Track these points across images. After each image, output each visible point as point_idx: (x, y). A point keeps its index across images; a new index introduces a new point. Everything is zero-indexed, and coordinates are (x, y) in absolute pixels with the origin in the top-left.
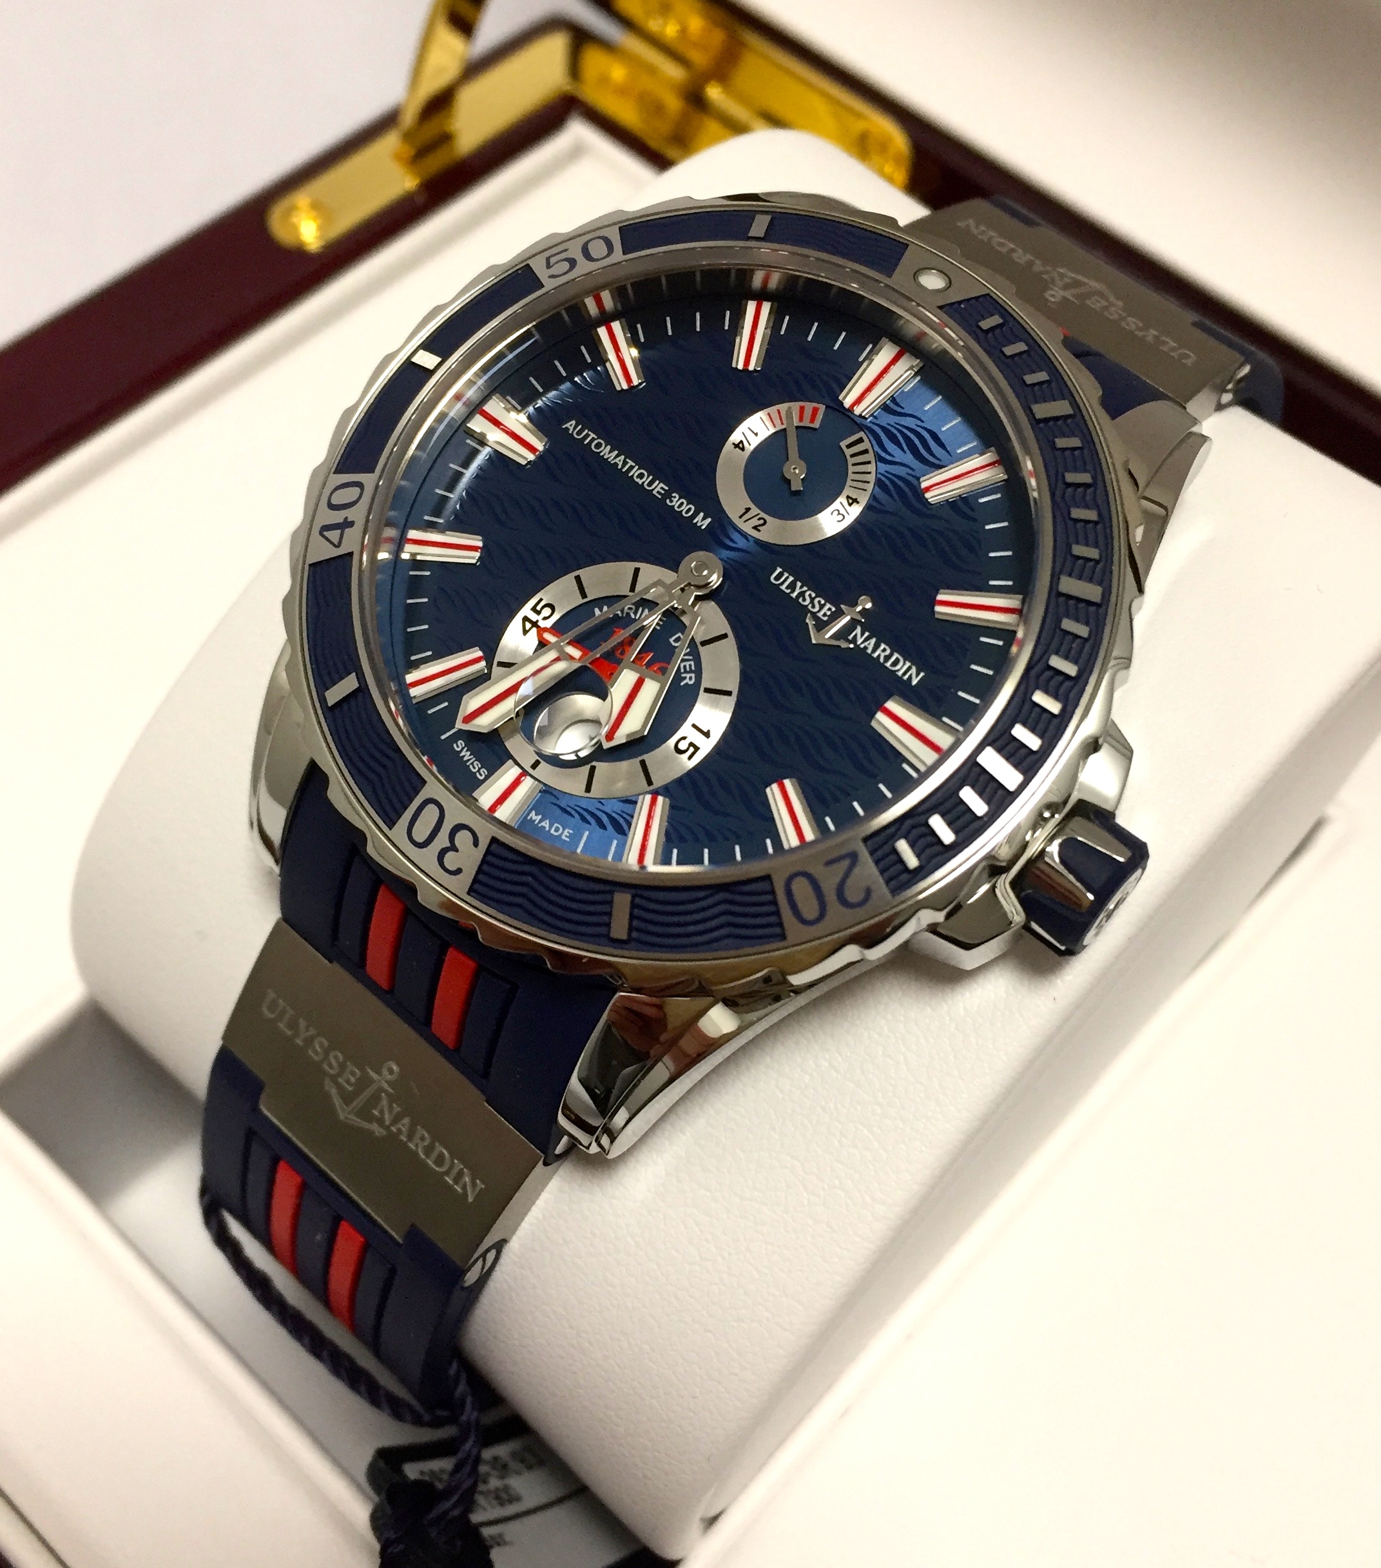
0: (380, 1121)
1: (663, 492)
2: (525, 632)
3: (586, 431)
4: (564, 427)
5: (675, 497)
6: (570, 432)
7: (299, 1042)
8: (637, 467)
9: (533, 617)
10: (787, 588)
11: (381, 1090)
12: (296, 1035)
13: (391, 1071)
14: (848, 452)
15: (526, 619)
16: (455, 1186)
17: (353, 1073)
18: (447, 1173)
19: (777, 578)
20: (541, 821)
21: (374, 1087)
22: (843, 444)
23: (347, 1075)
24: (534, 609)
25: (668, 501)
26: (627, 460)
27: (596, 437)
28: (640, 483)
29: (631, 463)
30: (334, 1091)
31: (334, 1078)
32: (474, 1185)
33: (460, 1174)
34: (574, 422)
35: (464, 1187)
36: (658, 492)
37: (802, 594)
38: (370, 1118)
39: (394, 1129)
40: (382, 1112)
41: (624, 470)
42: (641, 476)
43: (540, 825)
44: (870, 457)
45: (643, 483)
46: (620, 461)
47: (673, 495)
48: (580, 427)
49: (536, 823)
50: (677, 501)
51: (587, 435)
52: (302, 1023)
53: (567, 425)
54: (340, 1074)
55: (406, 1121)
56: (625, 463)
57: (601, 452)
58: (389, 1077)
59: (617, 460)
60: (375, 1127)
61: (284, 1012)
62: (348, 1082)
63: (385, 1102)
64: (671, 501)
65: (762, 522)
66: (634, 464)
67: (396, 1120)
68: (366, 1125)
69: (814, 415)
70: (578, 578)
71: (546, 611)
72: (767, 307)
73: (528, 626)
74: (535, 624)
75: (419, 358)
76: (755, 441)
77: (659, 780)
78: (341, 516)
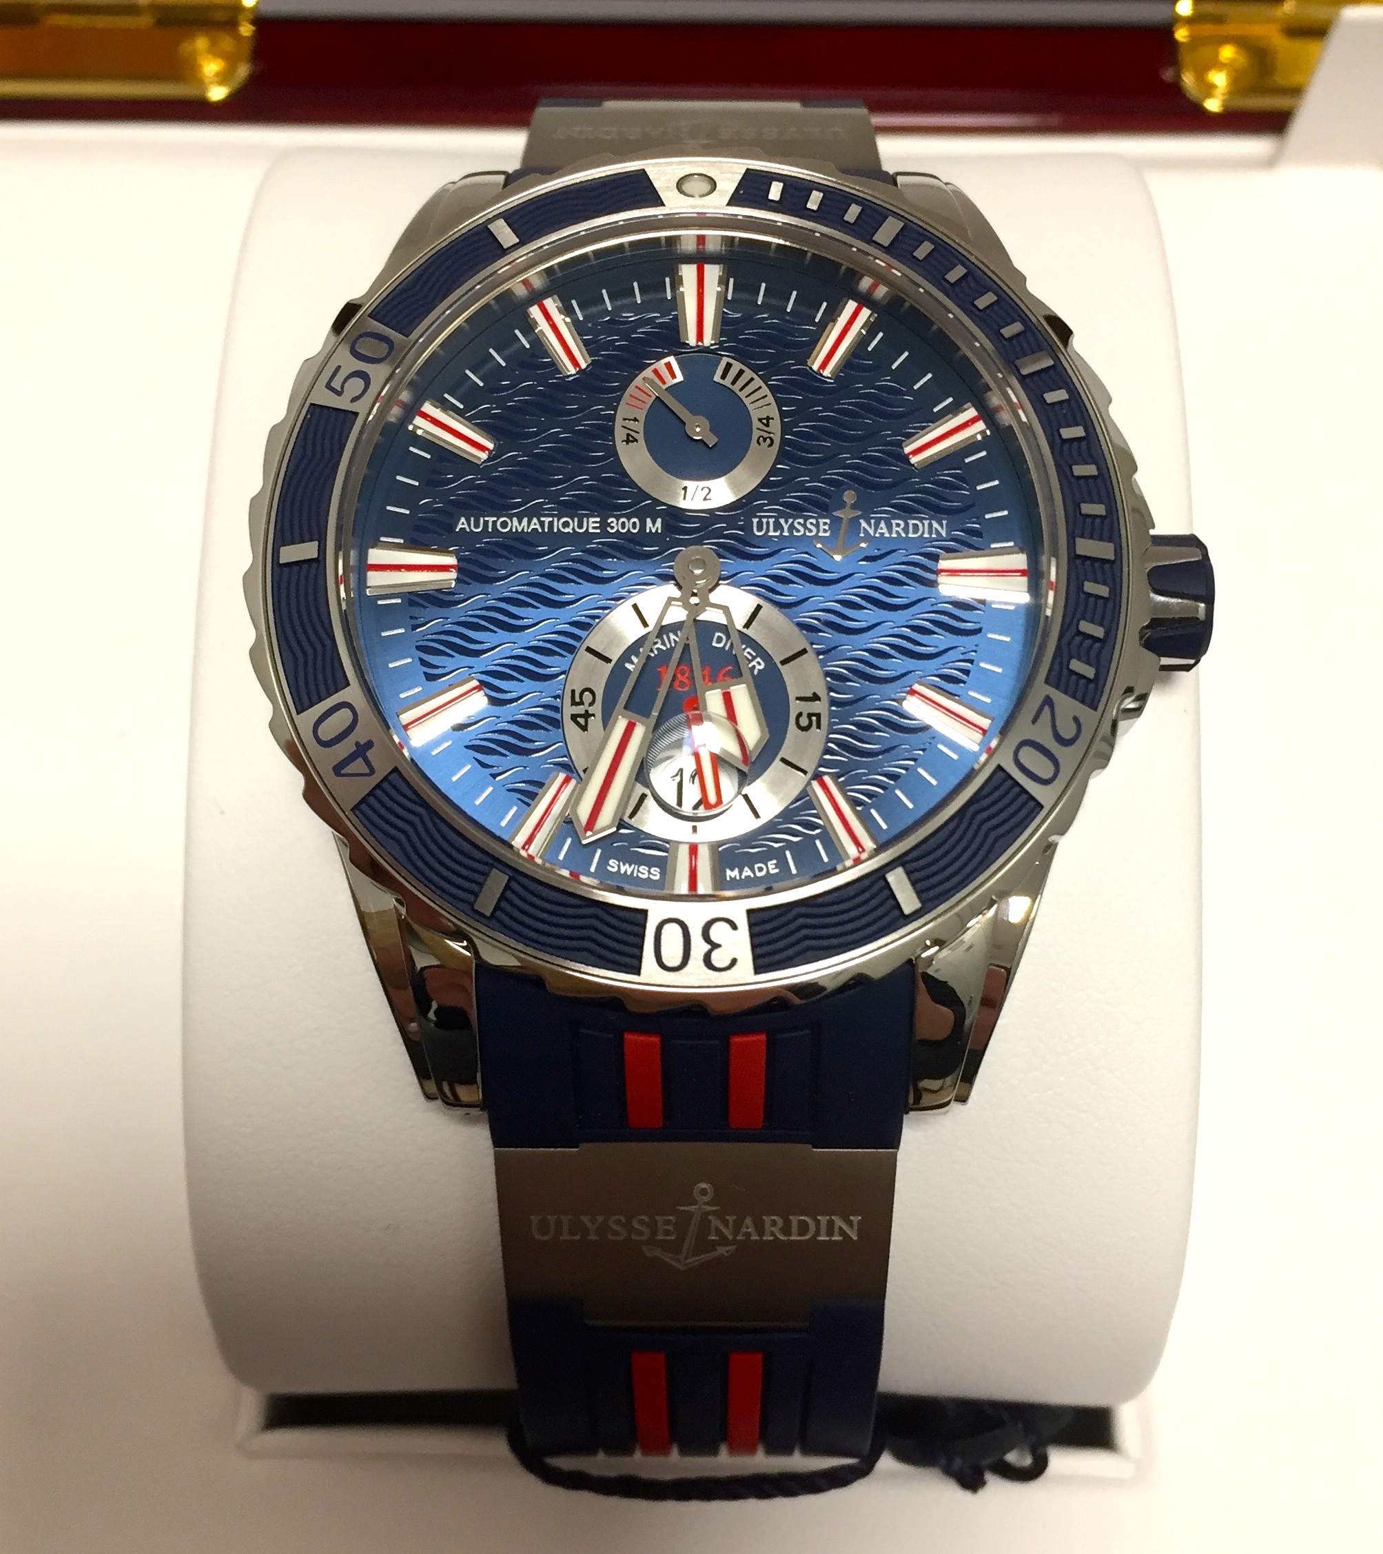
0: (724, 1241)
1: (598, 525)
2: (584, 728)
3: (482, 519)
4: (457, 530)
5: (612, 522)
6: (468, 530)
7: (593, 1237)
8: (556, 519)
9: (580, 710)
10: (775, 530)
13: (704, 1192)
14: (727, 382)
15: (574, 717)
16: (833, 1239)
17: (668, 1222)
18: (818, 1233)
19: (760, 528)
20: (741, 874)
21: (696, 1219)
22: (717, 378)
23: (661, 1228)
24: (574, 703)
25: (609, 529)
26: (542, 519)
27: (495, 519)
28: (571, 532)
29: (547, 520)
30: (658, 1252)
32: (850, 1223)
33: (831, 1224)
34: (463, 520)
35: (842, 1232)
36: (594, 528)
37: (792, 527)
38: (713, 1246)
40: (718, 1231)
41: (546, 530)
42: (566, 525)
43: (743, 877)
44: (749, 374)
45: (573, 529)
46: (535, 524)
47: (609, 521)
48: (472, 519)
49: (738, 878)
50: (617, 524)
51: (486, 523)
52: (585, 1219)
53: (460, 526)
54: (654, 1233)
55: (748, 1221)
56: (542, 524)
57: (512, 527)
58: (706, 1199)
59: (532, 527)
60: (722, 1250)
61: (559, 1223)
62: (667, 1233)
63: (715, 1222)
64: (612, 528)
65: (706, 491)
66: (551, 519)
67: (737, 1230)
68: (713, 1254)
69: (670, 370)
70: (589, 650)
71: (587, 697)
72: (551, 304)
73: (582, 721)
74: (587, 715)
75: (290, 554)
76: (639, 426)
77: (810, 765)
78: (348, 745)
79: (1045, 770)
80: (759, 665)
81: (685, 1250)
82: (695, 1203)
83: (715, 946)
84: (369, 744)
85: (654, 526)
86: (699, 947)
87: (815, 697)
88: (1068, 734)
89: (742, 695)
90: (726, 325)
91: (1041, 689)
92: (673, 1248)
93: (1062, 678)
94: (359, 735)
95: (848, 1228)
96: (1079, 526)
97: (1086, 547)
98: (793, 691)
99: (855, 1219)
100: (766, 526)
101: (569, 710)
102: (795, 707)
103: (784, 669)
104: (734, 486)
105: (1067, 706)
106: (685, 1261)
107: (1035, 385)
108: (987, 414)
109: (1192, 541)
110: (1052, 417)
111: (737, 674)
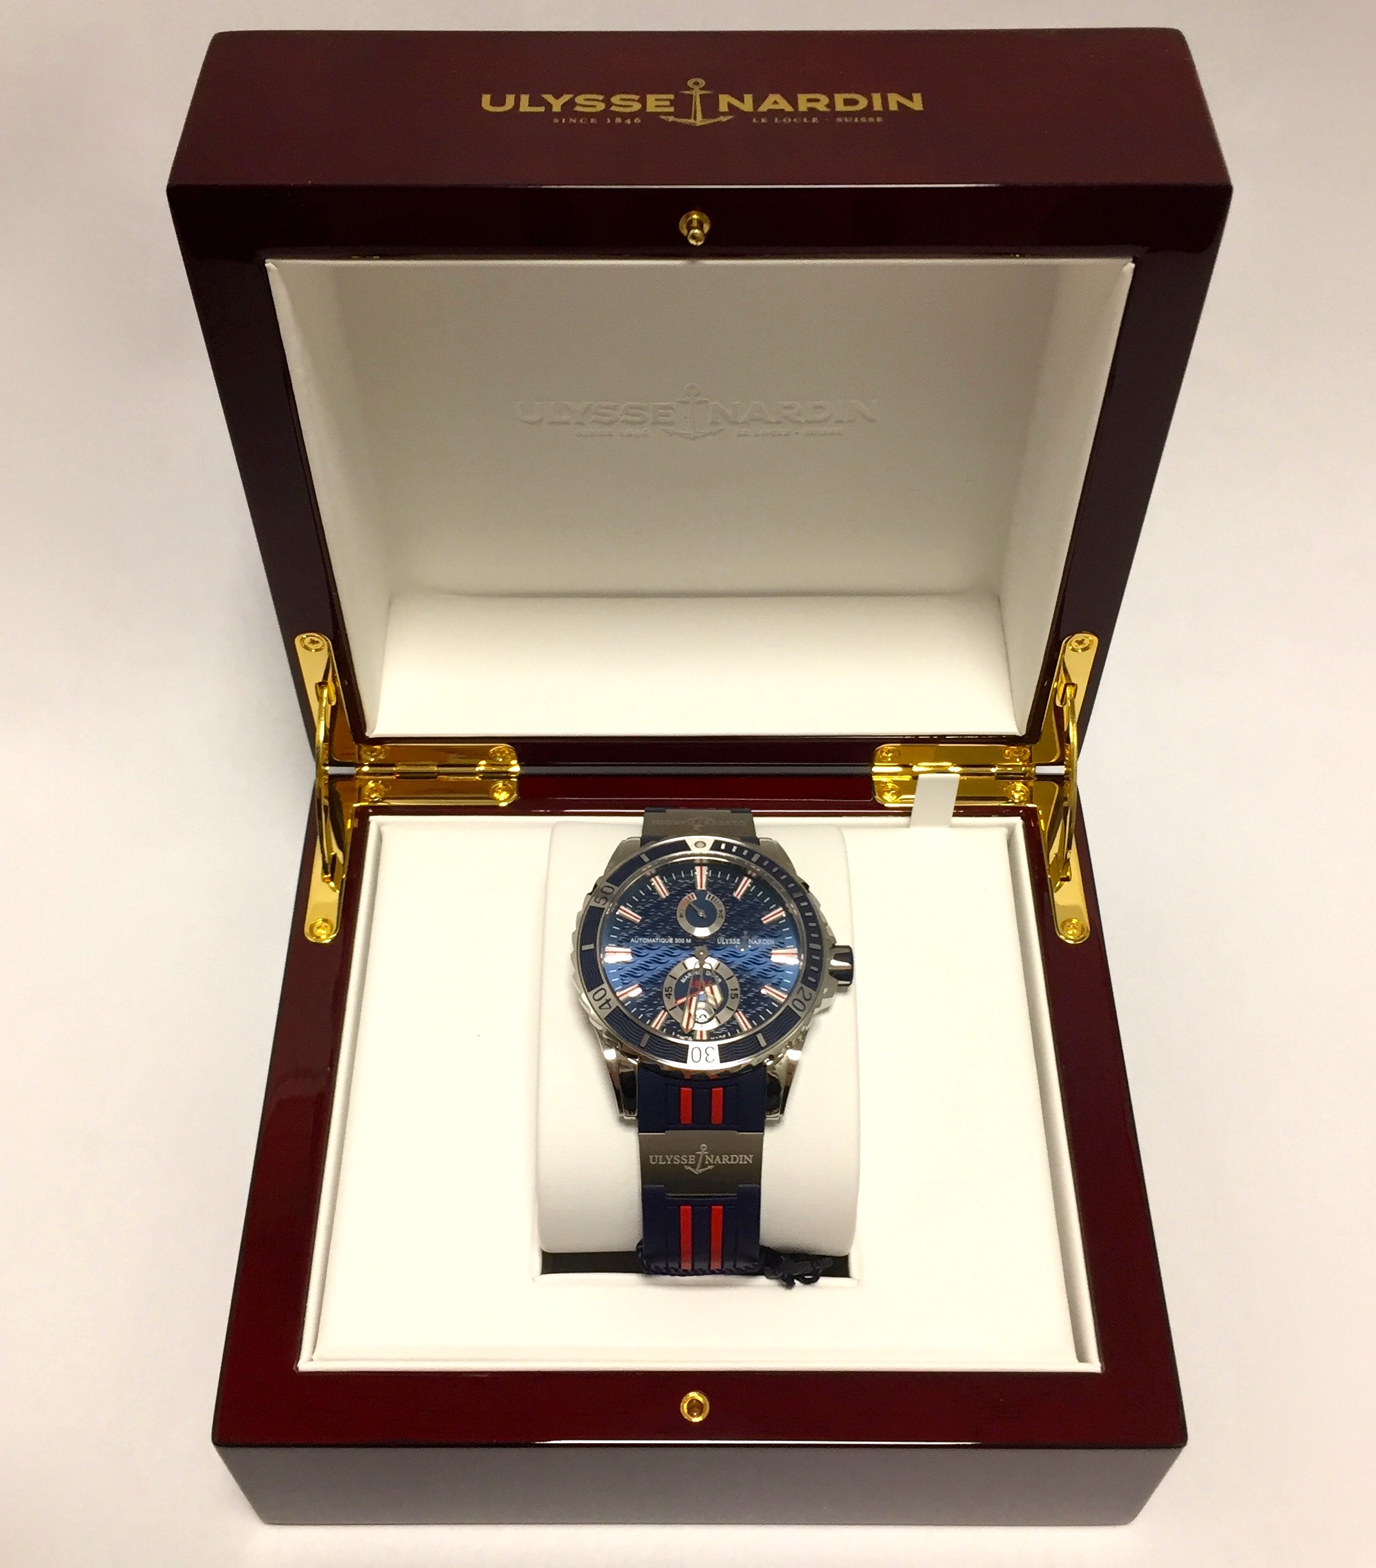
1: (672, 940)
2: (669, 998)
3: (638, 939)
6: (635, 942)
7: (669, 1163)
8: (660, 939)
9: (667, 993)
11: (704, 1155)
12: (667, 1161)
13: (704, 1147)
14: (709, 900)
15: (666, 995)
17: (692, 1158)
18: (739, 1161)
21: (702, 1155)
22: (707, 899)
23: (690, 1159)
25: (675, 942)
27: (643, 939)
29: (657, 939)
30: (689, 1168)
31: (687, 1164)
32: (749, 1157)
33: (743, 1157)
34: (633, 939)
35: (747, 1161)
37: (729, 941)
38: (706, 1166)
39: (715, 1163)
40: (709, 1161)
41: (657, 942)
42: (663, 941)
43: (716, 1037)
44: (716, 897)
45: (665, 942)
46: (654, 940)
47: (676, 939)
48: (636, 939)
50: (678, 940)
51: (640, 940)
52: (667, 1157)
53: (632, 941)
54: (688, 1161)
55: (718, 1157)
57: (647, 941)
58: (705, 1149)
60: (710, 1167)
61: (658, 1158)
62: (692, 1161)
63: (707, 1157)
65: (703, 931)
67: (714, 1159)
68: (707, 1169)
69: (692, 897)
70: (671, 976)
71: (670, 989)
72: (657, 877)
73: (668, 996)
74: (670, 994)
75: (585, 948)
76: (684, 913)
77: (735, 1008)
78: (603, 1001)
79: (802, 1008)
80: (720, 980)
81: (698, 1167)
82: (701, 1151)
83: (708, 1055)
84: (610, 1000)
85: (689, 941)
86: (704, 1055)
87: (736, 989)
88: (808, 998)
89: (715, 988)
90: (709, 884)
91: (800, 985)
92: (694, 1166)
93: (805, 981)
94: (607, 997)
95: (749, 1159)
96: (810, 940)
97: (813, 946)
98: (730, 987)
99: (751, 1156)
100: (721, 941)
101: (664, 993)
102: (730, 992)
103: (727, 982)
104: (710, 930)
105: (807, 990)
106: (698, 1171)
107: (798, 901)
108: (786, 909)
109: (848, 947)
110: (802, 910)
111: (714, 982)
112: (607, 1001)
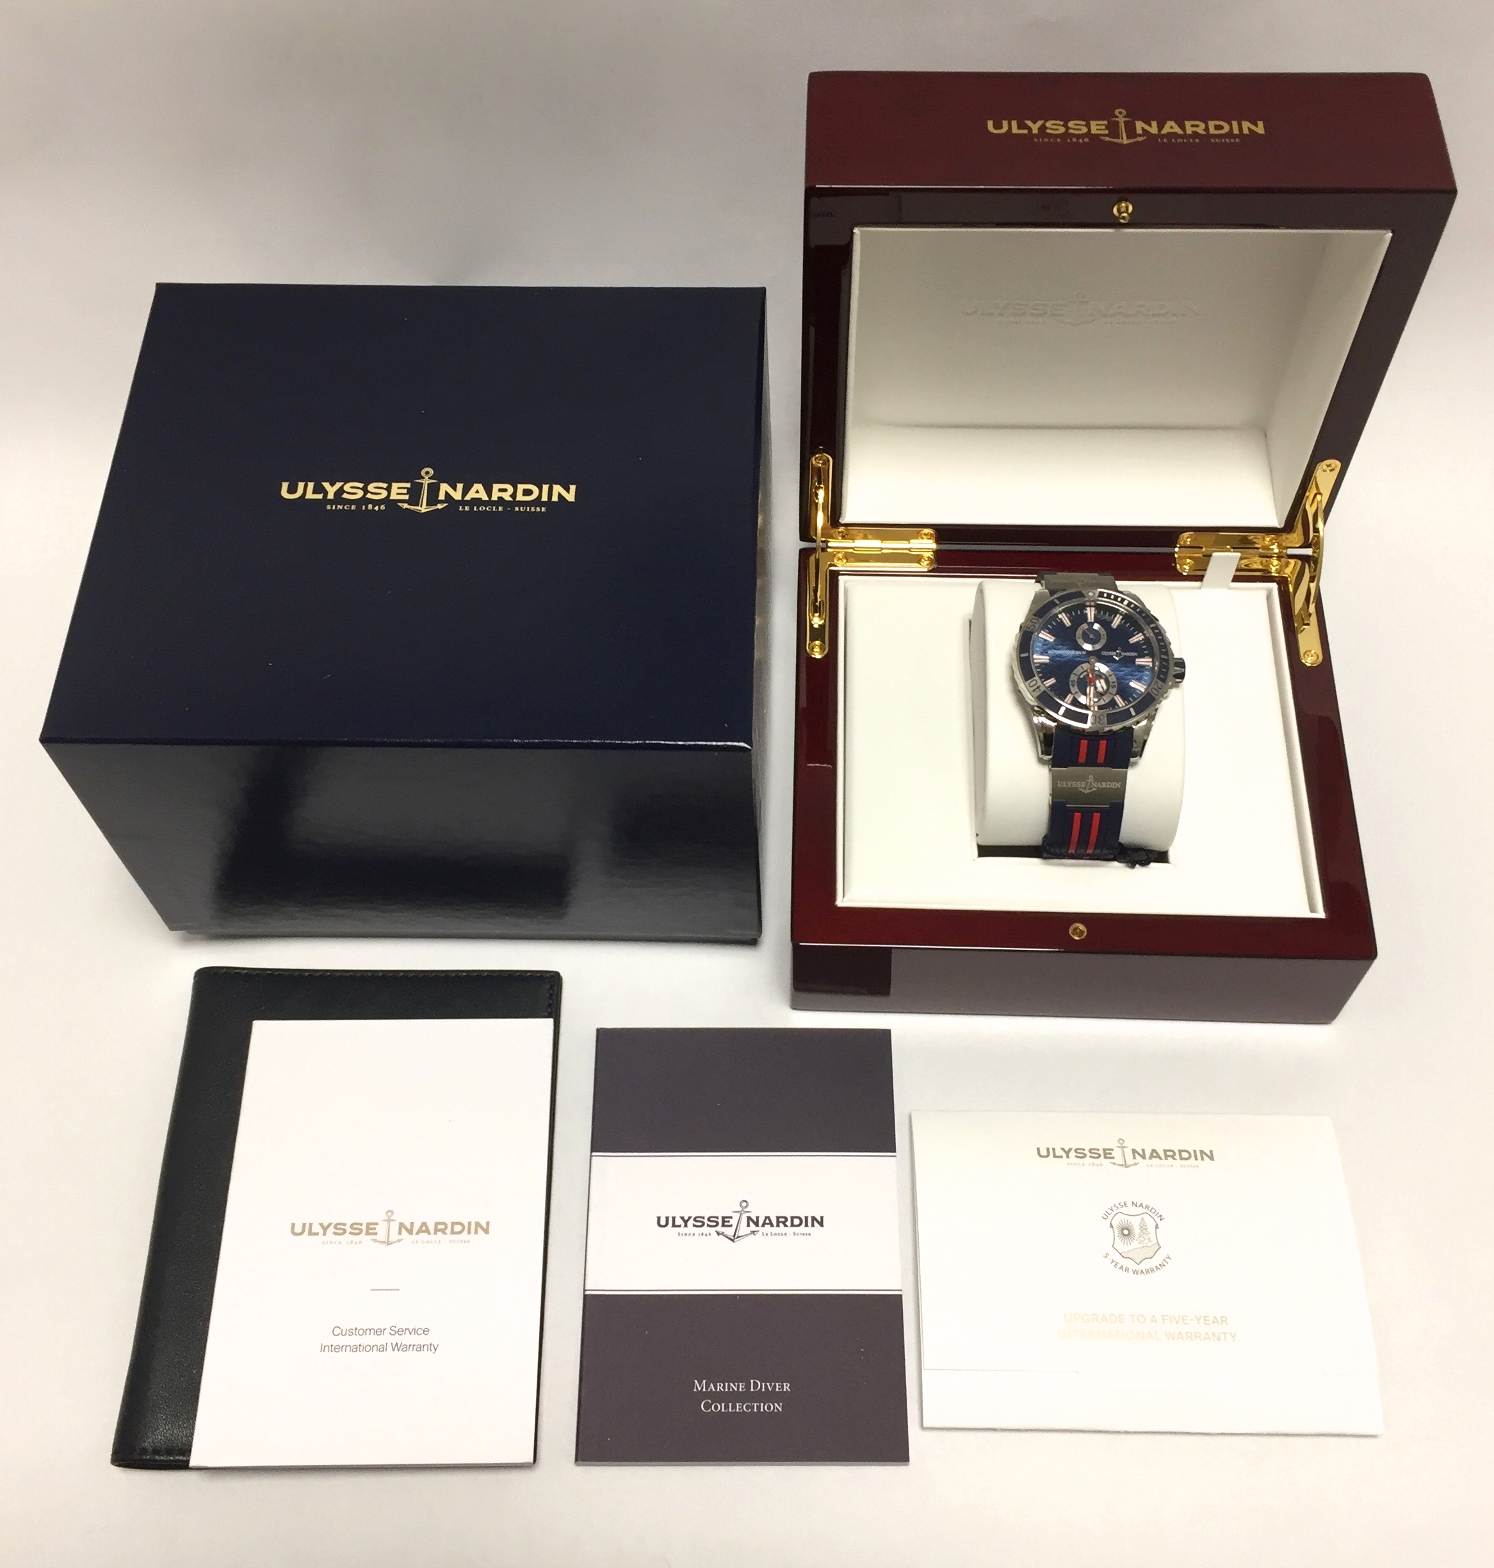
0: (1094, 787)
6: (1050, 653)
14: (1096, 628)
22: (1094, 627)
26: (1063, 651)
27: (1055, 651)
29: (1065, 652)
38: (1091, 789)
42: (1069, 652)
44: (1100, 626)
45: (1071, 653)
59: (1062, 653)
60: (1094, 789)
69: (1085, 626)
70: (1074, 674)
71: (1074, 681)
72: (1063, 614)
73: (1073, 686)
75: (1022, 655)
77: (1114, 693)
78: (1035, 687)
79: (1156, 694)
80: (1104, 677)
83: (1100, 720)
85: (1084, 653)
87: (1115, 682)
88: (1159, 689)
89: (1102, 681)
90: (1095, 618)
91: (1155, 679)
92: (1085, 788)
93: (1159, 678)
94: (1038, 685)
95: (1118, 785)
96: (1162, 653)
97: (1163, 656)
98: (1110, 680)
99: (1120, 783)
100: (1104, 653)
101: (1070, 683)
102: (1111, 684)
103: (1109, 678)
104: (1093, 648)
105: (1160, 682)
106: (1087, 791)
107: (1153, 629)
108: (1144, 635)
109: (1182, 659)
110: (1156, 635)
111: (1101, 677)
112: (1038, 687)
